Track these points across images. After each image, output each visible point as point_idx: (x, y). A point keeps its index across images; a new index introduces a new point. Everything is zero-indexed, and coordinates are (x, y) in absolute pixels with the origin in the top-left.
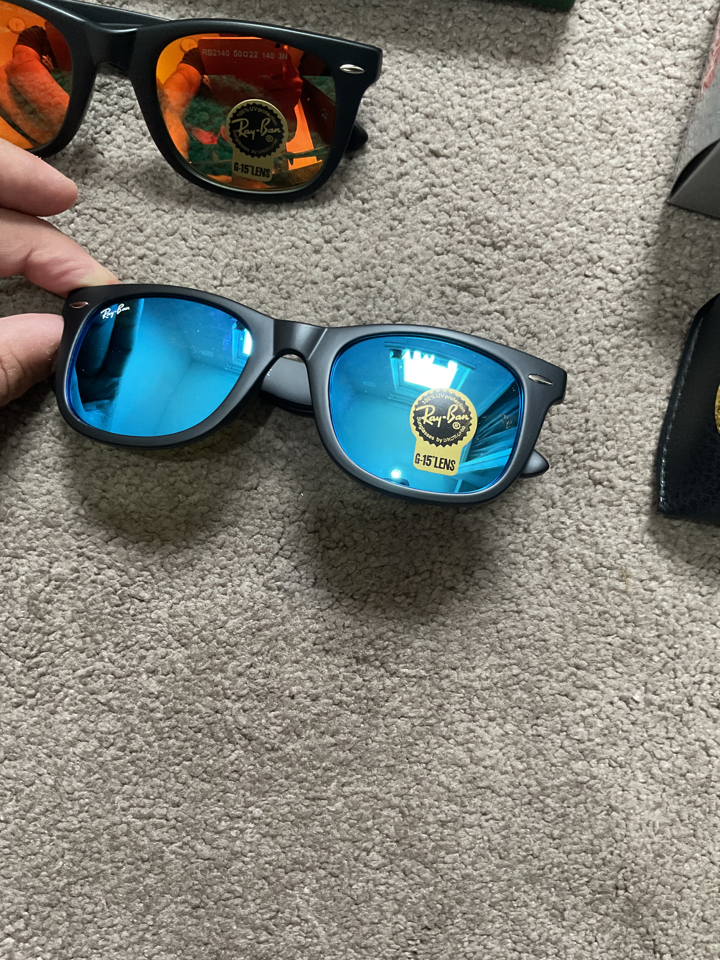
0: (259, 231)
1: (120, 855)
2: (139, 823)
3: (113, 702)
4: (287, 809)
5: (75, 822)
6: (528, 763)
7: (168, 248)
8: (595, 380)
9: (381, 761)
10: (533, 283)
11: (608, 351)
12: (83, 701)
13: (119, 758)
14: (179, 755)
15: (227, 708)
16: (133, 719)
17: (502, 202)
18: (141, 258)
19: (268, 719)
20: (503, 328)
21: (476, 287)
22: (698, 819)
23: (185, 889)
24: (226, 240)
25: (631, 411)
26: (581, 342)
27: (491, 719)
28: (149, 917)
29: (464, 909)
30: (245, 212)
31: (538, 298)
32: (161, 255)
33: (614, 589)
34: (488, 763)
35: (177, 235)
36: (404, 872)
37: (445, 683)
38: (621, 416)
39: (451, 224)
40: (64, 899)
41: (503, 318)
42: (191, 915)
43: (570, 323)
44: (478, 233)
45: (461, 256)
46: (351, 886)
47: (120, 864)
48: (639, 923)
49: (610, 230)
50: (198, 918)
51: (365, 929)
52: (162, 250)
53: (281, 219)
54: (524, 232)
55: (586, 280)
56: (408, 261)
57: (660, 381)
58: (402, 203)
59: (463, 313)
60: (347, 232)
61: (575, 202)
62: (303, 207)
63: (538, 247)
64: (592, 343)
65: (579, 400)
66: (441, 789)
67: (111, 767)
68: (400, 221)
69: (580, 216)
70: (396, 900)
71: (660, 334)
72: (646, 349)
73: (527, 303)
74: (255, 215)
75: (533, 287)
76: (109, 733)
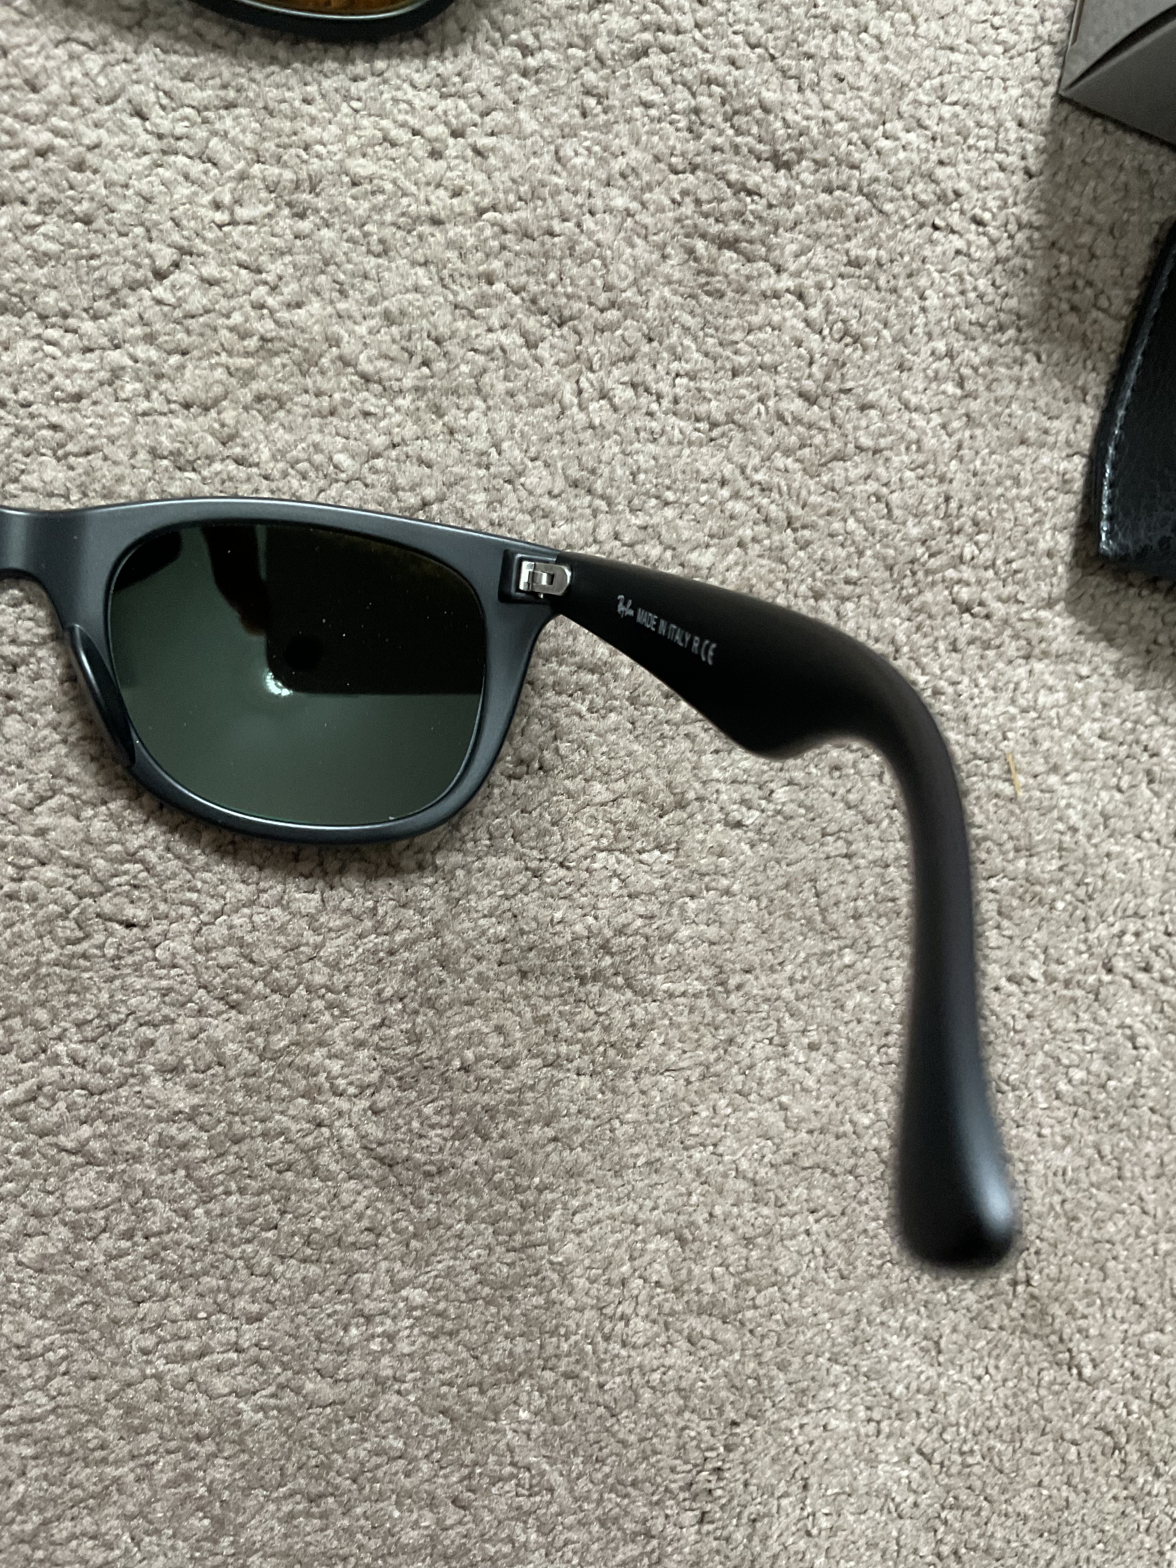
0: (307, 101)
1: (149, 1440)
2: (181, 1370)
3: (95, 1145)
4: (475, 1278)
5: (44, 1400)
6: (877, 1113)
7: (102, 132)
8: (956, 424)
9: (637, 1156)
10: (848, 238)
11: (975, 369)
12: (24, 1153)
13: (122, 1254)
14: (251, 1223)
15: (340, 1114)
16: (146, 1171)
17: (784, 73)
18: (42, 153)
19: (424, 1120)
20: (802, 325)
21: (751, 242)
22: (1125, 1150)
23: (290, 1469)
24: (236, 118)
25: (1017, 482)
26: (933, 353)
27: (813, 1047)
28: (226, 1541)
29: (791, 1376)
30: (274, 60)
31: (859, 266)
32: (91, 148)
33: (997, 796)
34: (815, 1124)
35: (120, 102)
36: (690, 1340)
37: (735, 1000)
38: (999, 490)
39: (697, 111)
40: (40, 1554)
41: (800, 305)
42: (308, 1515)
43: (913, 316)
44: (748, 133)
45: (722, 176)
46: (601, 1386)
47: (153, 1458)
48: (1048, 1330)
49: (971, 141)
50: (323, 1516)
51: (632, 1454)
52: (91, 136)
53: (355, 79)
54: (828, 135)
55: (937, 235)
56: (621, 182)
57: (1056, 424)
58: (599, 58)
59: (730, 294)
60: (497, 115)
61: (913, 84)
62: (401, 56)
63: (853, 167)
64: (950, 354)
65: (935, 462)
66: (742, 1185)
67: (108, 1275)
68: (600, 98)
69: (922, 112)
70: (678, 1390)
71: (1052, 340)
72: (1032, 367)
73: (842, 276)
74: (297, 65)
75: (847, 245)
76: (96, 1208)
